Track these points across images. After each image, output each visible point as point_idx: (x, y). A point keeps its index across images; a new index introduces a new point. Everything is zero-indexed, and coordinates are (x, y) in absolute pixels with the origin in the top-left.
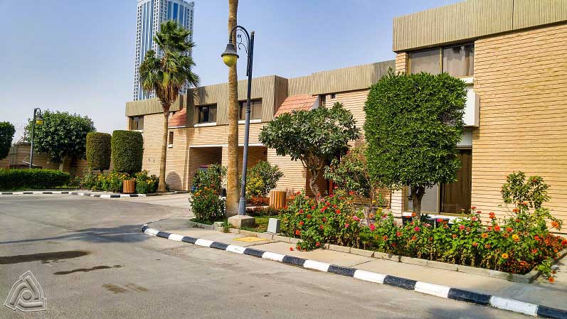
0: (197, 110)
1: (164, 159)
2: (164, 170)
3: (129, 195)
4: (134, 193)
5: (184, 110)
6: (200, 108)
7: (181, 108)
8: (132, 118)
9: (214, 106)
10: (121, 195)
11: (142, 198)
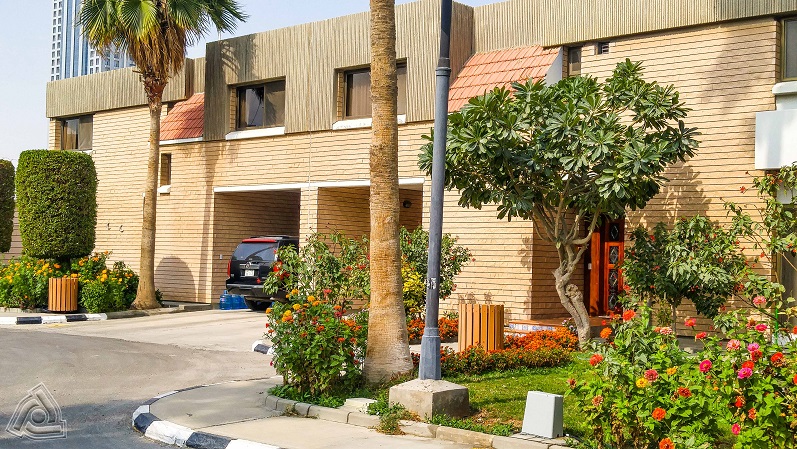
0: (233, 94)
1: (151, 223)
2: (150, 251)
3: (63, 317)
4: (76, 312)
5: (199, 96)
6: (240, 90)
7: (189, 91)
8: (62, 121)
9: (278, 84)
10: (45, 317)
11: (97, 324)
